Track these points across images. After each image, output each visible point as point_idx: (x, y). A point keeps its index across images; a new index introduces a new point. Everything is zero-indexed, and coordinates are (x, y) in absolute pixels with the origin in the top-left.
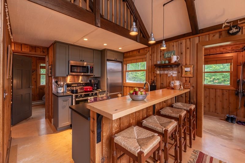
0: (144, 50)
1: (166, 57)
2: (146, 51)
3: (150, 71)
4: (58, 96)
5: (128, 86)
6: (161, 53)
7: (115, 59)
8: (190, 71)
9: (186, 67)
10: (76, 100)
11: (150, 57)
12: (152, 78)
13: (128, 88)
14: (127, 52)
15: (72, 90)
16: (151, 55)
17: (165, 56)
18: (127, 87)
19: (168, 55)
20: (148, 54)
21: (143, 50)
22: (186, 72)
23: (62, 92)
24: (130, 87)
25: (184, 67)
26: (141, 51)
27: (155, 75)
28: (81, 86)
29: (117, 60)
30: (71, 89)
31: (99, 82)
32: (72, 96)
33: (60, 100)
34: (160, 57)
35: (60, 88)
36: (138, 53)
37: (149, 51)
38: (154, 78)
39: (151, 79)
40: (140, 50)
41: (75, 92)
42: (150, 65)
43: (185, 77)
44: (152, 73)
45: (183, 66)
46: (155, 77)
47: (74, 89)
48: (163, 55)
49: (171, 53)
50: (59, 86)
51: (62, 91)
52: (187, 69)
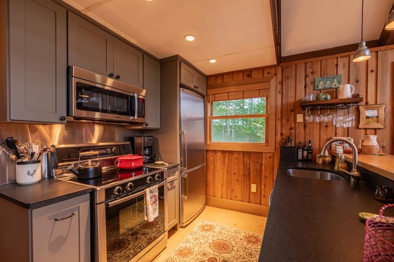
0: (263, 73)
1: (320, 87)
2: (268, 73)
3: (279, 116)
4: (27, 206)
5: (220, 151)
6: (308, 79)
7: (195, 87)
8: (377, 117)
9: (367, 109)
10: (107, 205)
11: (279, 86)
12: (284, 132)
13: (219, 154)
14: (216, 76)
15: (79, 169)
16: (282, 83)
17: (316, 85)
18: (215, 151)
19: (325, 83)
20: (273, 82)
21: (261, 71)
22: (368, 118)
23: (39, 182)
24: (224, 152)
25: (363, 109)
26: (254, 74)
27: (293, 126)
28: (107, 154)
29: (198, 90)
30: (76, 165)
31: (155, 141)
32: (93, 193)
33: (41, 220)
34: (305, 87)
35: (31, 167)
36: (246, 77)
37: (275, 75)
38: (288, 130)
39: (282, 134)
40: (251, 71)
41: (91, 176)
42: (279, 104)
43: (366, 129)
44: (284, 121)
45: (360, 107)
46: (291, 129)
47: (90, 164)
48: (313, 83)
49: (332, 80)
50: (26, 160)
51: (37, 177)
52: (369, 113)
